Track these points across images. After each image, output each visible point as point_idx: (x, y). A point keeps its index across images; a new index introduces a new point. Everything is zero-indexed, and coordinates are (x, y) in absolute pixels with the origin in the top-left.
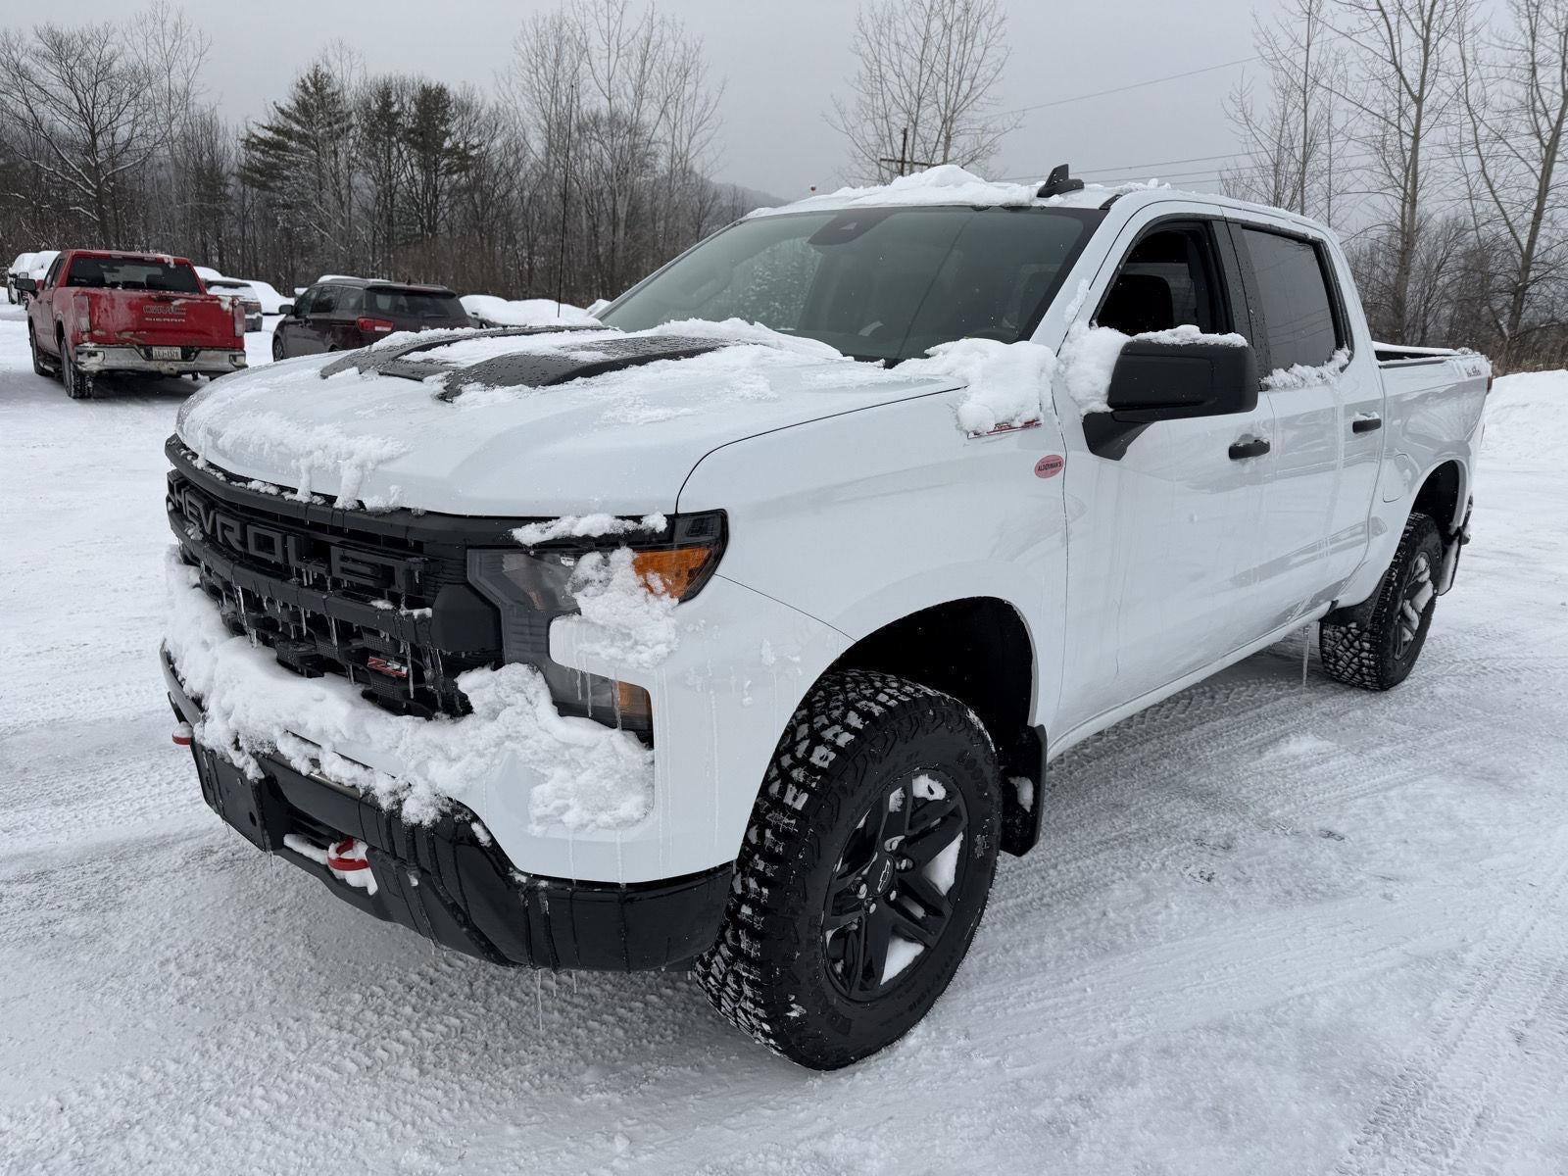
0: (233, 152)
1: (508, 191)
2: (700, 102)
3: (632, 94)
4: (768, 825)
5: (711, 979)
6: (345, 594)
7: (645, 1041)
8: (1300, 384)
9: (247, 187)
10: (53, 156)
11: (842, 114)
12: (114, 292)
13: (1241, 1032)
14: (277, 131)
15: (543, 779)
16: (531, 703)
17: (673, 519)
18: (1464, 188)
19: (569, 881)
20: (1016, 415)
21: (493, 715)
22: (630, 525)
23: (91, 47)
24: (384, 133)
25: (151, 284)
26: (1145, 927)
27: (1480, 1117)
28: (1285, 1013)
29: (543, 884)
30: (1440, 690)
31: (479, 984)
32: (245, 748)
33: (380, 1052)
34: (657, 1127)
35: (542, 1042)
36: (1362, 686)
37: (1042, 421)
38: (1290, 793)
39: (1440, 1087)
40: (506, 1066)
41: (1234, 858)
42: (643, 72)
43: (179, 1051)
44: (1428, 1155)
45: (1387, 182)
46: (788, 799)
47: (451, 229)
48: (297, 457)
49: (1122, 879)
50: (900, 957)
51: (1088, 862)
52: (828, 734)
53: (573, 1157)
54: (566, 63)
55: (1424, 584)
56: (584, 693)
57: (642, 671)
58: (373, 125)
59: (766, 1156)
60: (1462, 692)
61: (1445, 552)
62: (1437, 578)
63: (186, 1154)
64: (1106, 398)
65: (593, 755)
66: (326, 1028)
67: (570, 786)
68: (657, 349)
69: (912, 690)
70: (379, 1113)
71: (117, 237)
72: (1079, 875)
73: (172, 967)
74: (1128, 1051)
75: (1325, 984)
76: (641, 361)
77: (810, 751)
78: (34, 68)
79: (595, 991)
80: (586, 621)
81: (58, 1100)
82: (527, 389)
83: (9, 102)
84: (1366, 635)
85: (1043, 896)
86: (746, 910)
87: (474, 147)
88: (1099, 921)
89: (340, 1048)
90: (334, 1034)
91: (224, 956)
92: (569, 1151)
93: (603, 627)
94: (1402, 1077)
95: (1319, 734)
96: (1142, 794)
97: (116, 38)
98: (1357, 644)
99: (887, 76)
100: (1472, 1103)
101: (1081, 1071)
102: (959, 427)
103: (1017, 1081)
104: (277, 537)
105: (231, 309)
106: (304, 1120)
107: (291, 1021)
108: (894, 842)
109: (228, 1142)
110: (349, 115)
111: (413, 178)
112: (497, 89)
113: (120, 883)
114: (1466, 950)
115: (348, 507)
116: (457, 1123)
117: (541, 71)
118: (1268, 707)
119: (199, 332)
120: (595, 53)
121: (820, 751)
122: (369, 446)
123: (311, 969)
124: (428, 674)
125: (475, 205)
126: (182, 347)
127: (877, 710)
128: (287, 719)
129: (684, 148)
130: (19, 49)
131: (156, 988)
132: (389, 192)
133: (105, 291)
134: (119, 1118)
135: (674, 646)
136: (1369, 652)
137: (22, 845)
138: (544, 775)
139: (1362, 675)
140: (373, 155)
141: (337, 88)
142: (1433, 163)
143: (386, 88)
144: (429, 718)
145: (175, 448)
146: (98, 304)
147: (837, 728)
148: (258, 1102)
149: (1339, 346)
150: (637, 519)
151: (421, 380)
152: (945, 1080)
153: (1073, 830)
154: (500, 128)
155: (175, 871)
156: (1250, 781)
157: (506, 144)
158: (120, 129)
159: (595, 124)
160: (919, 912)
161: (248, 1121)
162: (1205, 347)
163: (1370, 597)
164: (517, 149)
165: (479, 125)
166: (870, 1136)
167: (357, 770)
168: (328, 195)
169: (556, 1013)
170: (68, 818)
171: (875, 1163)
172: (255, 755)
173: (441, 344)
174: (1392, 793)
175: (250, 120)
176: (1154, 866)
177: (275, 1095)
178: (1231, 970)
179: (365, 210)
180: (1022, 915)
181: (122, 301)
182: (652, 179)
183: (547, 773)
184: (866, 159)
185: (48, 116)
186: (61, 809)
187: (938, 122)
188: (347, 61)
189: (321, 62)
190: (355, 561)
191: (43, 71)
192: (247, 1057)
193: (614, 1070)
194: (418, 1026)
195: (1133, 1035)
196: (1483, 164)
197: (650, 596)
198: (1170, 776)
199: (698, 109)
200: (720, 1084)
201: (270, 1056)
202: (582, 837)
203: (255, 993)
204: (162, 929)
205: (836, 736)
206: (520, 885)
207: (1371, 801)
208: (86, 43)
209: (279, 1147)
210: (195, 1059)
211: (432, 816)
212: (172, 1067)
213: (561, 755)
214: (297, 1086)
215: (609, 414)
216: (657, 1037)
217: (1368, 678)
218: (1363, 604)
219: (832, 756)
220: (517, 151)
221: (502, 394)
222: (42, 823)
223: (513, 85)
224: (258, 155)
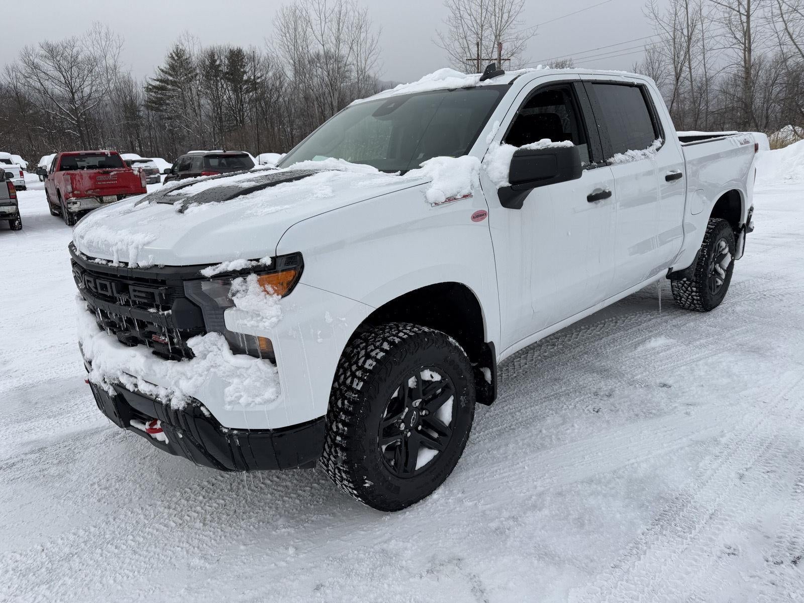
0: (141, 94)
1: (278, 98)
2: (369, 41)
3: (334, 42)
4: (346, 398)
5: (330, 472)
6: (138, 307)
7: (309, 505)
8: (631, 160)
9: (150, 111)
10: (55, 106)
11: (442, 39)
12: (82, 172)
13: (599, 482)
14: (161, 81)
15: (229, 384)
16: (220, 350)
17: (274, 259)
18: (777, 39)
19: (246, 430)
20: (458, 193)
21: (204, 357)
22: (254, 263)
23: (67, 49)
24: (214, 76)
25: (101, 166)
26: (560, 437)
27: (713, 514)
28: (624, 472)
29: (235, 432)
30: (738, 309)
31: (235, 485)
32: (107, 381)
33: (186, 517)
34: (309, 542)
35: (261, 508)
36: (695, 310)
37: (473, 194)
38: (647, 366)
39: (695, 502)
40: (243, 520)
41: (612, 400)
42: (339, 29)
43: (96, 522)
44: (682, 534)
45: (735, 41)
46: (354, 386)
47: (251, 121)
48: (112, 246)
49: (552, 414)
50: (425, 457)
51: (537, 407)
52: (373, 354)
53: (269, 557)
54: (300, 29)
55: (726, 255)
56: (243, 343)
57: (267, 330)
58: (208, 72)
59: (358, 551)
60: (750, 308)
61: (737, 238)
62: (734, 251)
63: (96, 566)
64: (508, 179)
65: (250, 371)
66: (163, 508)
67: (241, 387)
68: (282, 178)
69: (417, 330)
70: (183, 543)
71: (89, 143)
72: (531, 414)
73: (96, 486)
74: (540, 495)
75: (646, 457)
76: (273, 184)
77: (364, 362)
78: (41, 63)
79: (289, 484)
80: (239, 310)
81: (42, 546)
82: (216, 203)
83: (31, 82)
84: (694, 284)
85: (512, 425)
86: (339, 438)
87: (258, 78)
88: (537, 435)
89: (168, 517)
90: (166, 510)
91: (120, 480)
92: (267, 555)
93: (247, 312)
94: (677, 498)
95: (669, 336)
96: (570, 373)
97: (78, 43)
98: (689, 289)
99: (464, 16)
100: (709, 508)
101: (516, 506)
102: (427, 201)
103: (484, 512)
104: (108, 283)
105: (139, 174)
106: (149, 548)
107: (147, 506)
108: (417, 403)
109: (115, 560)
110: (195, 69)
111: (230, 97)
112: (267, 47)
113: (76, 451)
114: (722, 436)
115: (133, 267)
116: (218, 546)
117: (288, 35)
118: (644, 325)
119: (124, 187)
120: (314, 22)
121: (369, 362)
122: (140, 238)
123: (159, 483)
124: (175, 340)
125: (262, 107)
126: (117, 195)
127: (397, 340)
128: (122, 367)
129: (363, 66)
130: (33, 55)
131: (88, 495)
132: (219, 105)
133: (78, 171)
134: (68, 552)
135: (281, 318)
136: (696, 292)
137: (34, 437)
138: (230, 383)
139: (694, 304)
140: (209, 88)
141: (188, 56)
142: (758, 28)
143: (212, 53)
144: (179, 360)
145: (72, 247)
146: (75, 178)
147: (378, 350)
148: (130, 542)
149: (657, 138)
150: (258, 260)
151: (173, 204)
152: (448, 513)
153: (532, 392)
154: (270, 67)
155: (101, 443)
156: (627, 362)
157: (274, 74)
158: (85, 89)
159: (318, 59)
160: (436, 435)
161: (125, 550)
162: (553, 149)
163: (692, 264)
164: (279, 76)
165: (260, 66)
166: (409, 540)
167: (151, 387)
168: (189, 111)
169: (269, 495)
170: (54, 423)
171: (409, 551)
172: (112, 384)
173: (188, 185)
174: (701, 362)
175: (147, 77)
176: (570, 407)
177: (138, 538)
178: (600, 454)
179: (208, 116)
180: (499, 435)
181: (86, 175)
182: (350, 84)
183: (231, 381)
184: (457, 61)
185: (50, 87)
186: (52, 419)
187: (493, 37)
188: (191, 41)
189: (178, 44)
190: (139, 291)
191: (46, 64)
192: (126, 523)
193: (293, 518)
194: (205, 504)
195: (545, 487)
196: (786, 24)
197: (267, 296)
198: (586, 363)
199: (368, 44)
200: (341, 521)
201: (137, 522)
202: (248, 409)
203: (132, 495)
204: (93, 470)
205: (377, 354)
206: (225, 433)
207: (688, 367)
208: (65, 48)
209: (137, 561)
210: (103, 525)
211: (183, 405)
212: (92, 529)
213: (235, 372)
214: (148, 534)
215: (249, 212)
216: (315, 503)
217: (697, 306)
218: (688, 268)
219: (374, 363)
220: (280, 78)
221: (205, 207)
222: (42, 426)
223: (275, 44)
224: (153, 94)
